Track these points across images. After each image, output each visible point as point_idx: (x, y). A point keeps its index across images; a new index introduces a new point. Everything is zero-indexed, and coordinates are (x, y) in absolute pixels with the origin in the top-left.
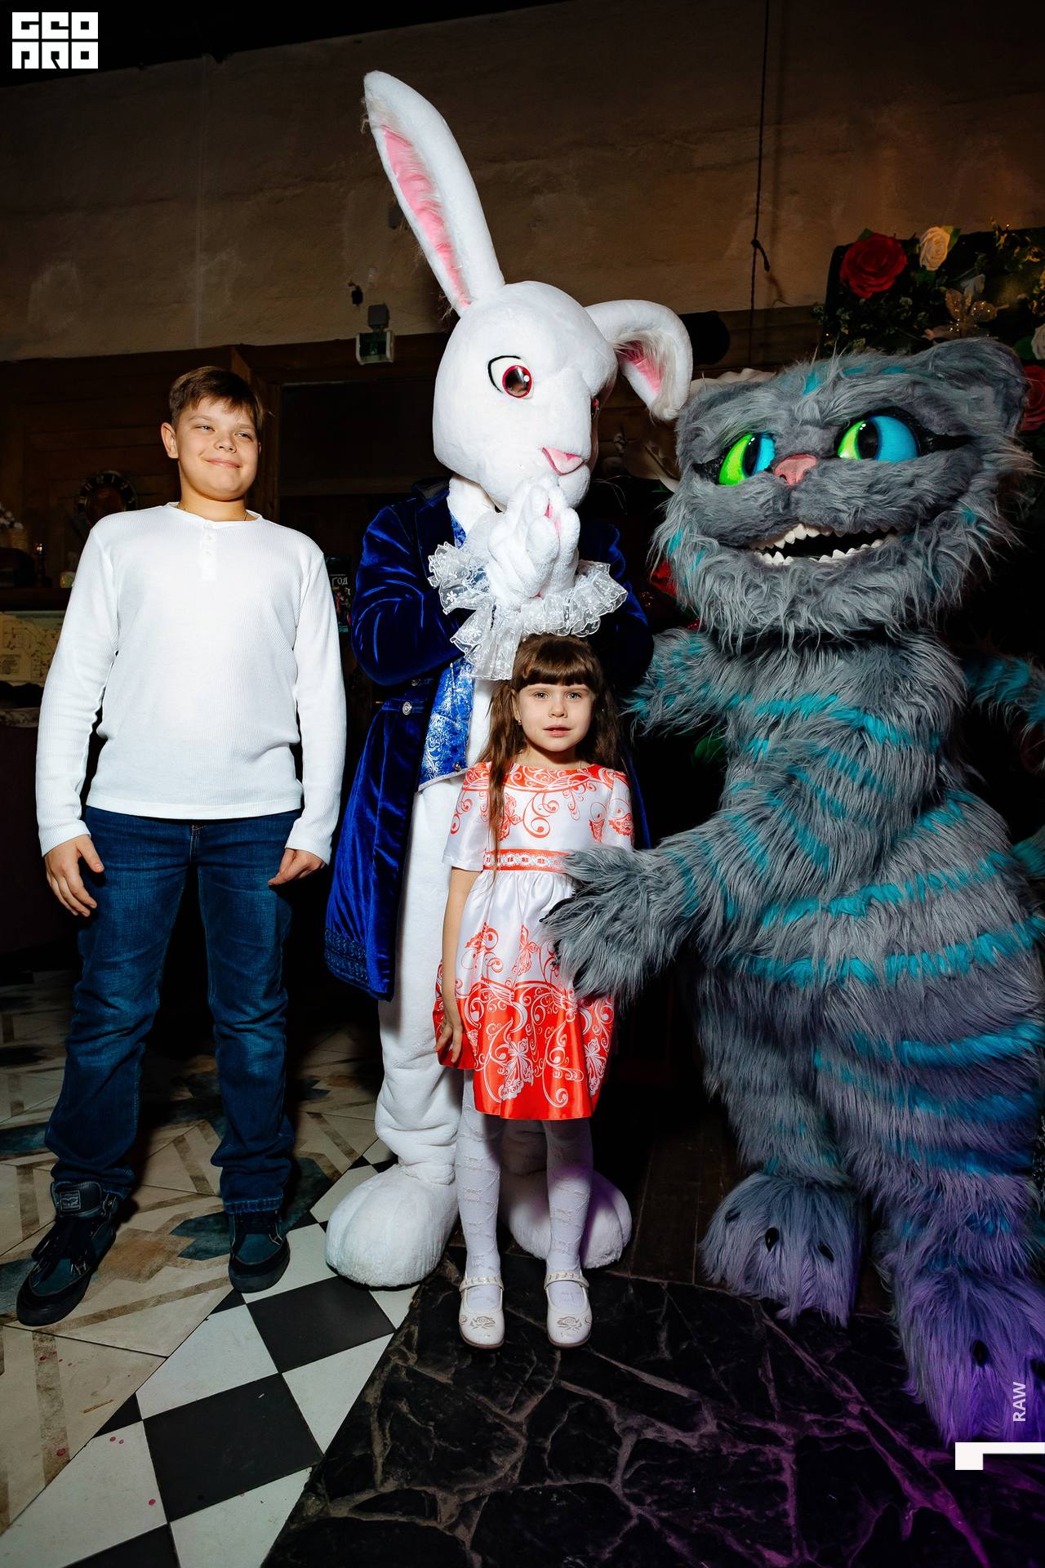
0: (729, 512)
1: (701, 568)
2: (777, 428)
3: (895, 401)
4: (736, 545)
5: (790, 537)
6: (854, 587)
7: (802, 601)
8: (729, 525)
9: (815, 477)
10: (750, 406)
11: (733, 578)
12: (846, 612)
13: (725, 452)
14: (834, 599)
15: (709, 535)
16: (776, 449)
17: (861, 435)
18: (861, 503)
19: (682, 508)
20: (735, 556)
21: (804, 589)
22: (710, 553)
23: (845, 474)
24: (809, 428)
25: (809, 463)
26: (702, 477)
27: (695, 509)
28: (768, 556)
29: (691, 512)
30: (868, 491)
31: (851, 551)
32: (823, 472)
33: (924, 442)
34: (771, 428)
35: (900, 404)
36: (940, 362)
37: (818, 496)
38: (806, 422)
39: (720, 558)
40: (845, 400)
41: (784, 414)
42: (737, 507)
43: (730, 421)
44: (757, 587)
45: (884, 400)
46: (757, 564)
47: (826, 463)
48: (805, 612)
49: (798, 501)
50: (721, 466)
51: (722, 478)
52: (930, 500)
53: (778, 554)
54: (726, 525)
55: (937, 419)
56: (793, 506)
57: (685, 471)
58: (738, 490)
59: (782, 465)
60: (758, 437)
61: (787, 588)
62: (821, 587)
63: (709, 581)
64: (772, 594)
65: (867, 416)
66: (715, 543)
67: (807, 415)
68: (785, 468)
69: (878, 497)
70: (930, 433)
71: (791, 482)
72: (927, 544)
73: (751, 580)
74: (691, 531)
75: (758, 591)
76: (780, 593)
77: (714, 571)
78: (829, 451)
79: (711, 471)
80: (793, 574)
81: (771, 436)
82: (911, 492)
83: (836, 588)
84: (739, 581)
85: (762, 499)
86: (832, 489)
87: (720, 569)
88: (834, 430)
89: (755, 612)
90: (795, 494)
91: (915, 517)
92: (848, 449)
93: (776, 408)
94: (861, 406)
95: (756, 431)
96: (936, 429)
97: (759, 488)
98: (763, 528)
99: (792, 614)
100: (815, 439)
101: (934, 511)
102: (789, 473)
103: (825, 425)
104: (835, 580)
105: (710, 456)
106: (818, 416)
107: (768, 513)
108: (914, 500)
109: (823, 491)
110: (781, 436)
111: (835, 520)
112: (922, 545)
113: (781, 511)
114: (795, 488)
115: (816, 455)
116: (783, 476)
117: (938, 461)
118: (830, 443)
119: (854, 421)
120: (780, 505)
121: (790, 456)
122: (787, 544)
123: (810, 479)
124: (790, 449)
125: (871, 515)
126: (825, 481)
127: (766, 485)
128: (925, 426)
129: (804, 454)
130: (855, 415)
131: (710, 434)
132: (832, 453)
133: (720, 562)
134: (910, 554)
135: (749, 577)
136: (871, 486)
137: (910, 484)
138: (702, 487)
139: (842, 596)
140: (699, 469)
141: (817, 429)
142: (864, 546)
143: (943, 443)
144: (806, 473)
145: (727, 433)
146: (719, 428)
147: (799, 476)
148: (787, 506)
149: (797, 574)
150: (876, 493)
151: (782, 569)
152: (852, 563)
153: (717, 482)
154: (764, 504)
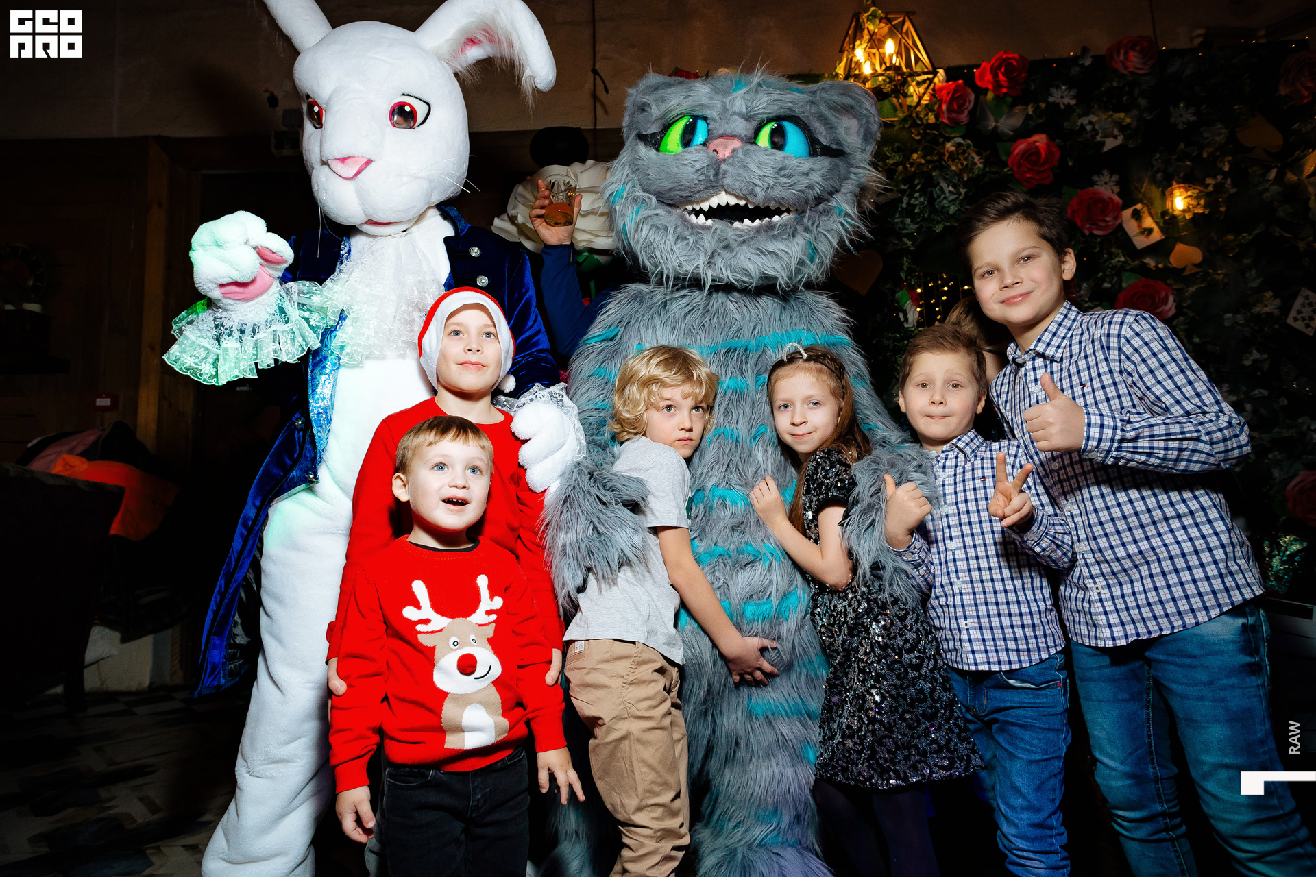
0: (668, 173)
1: (639, 217)
2: (712, 113)
3: (798, 111)
4: (670, 202)
5: (714, 202)
6: (758, 249)
7: (719, 254)
8: (667, 185)
9: (740, 154)
10: (691, 93)
11: (666, 229)
12: (752, 268)
13: (667, 127)
14: (742, 257)
15: (648, 192)
16: (709, 130)
17: (773, 132)
18: (771, 182)
19: (627, 168)
20: (669, 212)
21: (722, 245)
22: (648, 207)
23: (763, 158)
24: (735, 117)
25: (736, 144)
26: (646, 144)
27: (638, 170)
28: (693, 216)
29: (634, 172)
30: (778, 173)
31: (758, 221)
32: (746, 153)
33: (815, 148)
34: (707, 113)
35: (801, 116)
36: (825, 95)
37: (741, 171)
38: (735, 113)
39: (656, 212)
40: (764, 104)
41: (719, 105)
42: (676, 170)
43: (674, 102)
44: (685, 238)
45: (791, 109)
46: (685, 221)
47: (749, 146)
48: (719, 264)
49: (725, 173)
50: (662, 138)
51: (662, 148)
52: (818, 190)
53: (702, 216)
54: (664, 184)
55: (824, 133)
56: (721, 175)
57: (630, 139)
58: (677, 157)
59: (715, 142)
60: (696, 118)
61: (708, 242)
62: (734, 245)
63: (645, 229)
64: (696, 247)
65: (778, 119)
66: (654, 199)
67: (737, 110)
68: (717, 145)
69: (784, 180)
70: (819, 143)
71: (721, 156)
72: (813, 224)
73: (681, 233)
74: (634, 186)
75: (685, 242)
76: (703, 246)
77: (651, 221)
78: (750, 138)
79: (654, 141)
80: (714, 232)
81: (705, 119)
82: (807, 181)
83: (745, 248)
84: (672, 232)
85: (698, 166)
86: (752, 166)
87: (655, 220)
88: (754, 124)
89: (682, 259)
90: (724, 167)
91: (807, 202)
92: (764, 139)
93: (711, 98)
94: (774, 110)
95: (695, 113)
96: (824, 141)
97: (696, 156)
98: (696, 190)
99: (710, 264)
100: (741, 126)
101: (819, 200)
102: (720, 149)
103: (748, 118)
104: (744, 241)
105: (654, 129)
106: (744, 110)
107: (701, 178)
108: (808, 187)
109: (745, 167)
110: (714, 120)
111: (752, 192)
112: (810, 224)
113: (712, 178)
114: (724, 161)
115: (741, 139)
116: (715, 151)
117: (824, 163)
118: (750, 133)
119: (769, 120)
120: (711, 173)
121: (722, 136)
122: (710, 207)
123: (736, 157)
124: (721, 132)
125: (777, 193)
126: (748, 160)
127: (702, 155)
128: (817, 136)
129: (732, 136)
130: (770, 116)
131: (655, 111)
132: (752, 139)
133: (657, 215)
134: (800, 229)
135: (679, 230)
136: (781, 169)
137: (807, 174)
138: (644, 151)
139: (749, 255)
140: (642, 137)
141: (742, 120)
142: (767, 219)
143: (827, 152)
144: (734, 151)
145: (672, 111)
146: (663, 108)
147: (727, 154)
148: (716, 175)
149: (718, 232)
150: (783, 176)
151: (704, 227)
152: (758, 230)
153: (658, 150)
154: (698, 170)
